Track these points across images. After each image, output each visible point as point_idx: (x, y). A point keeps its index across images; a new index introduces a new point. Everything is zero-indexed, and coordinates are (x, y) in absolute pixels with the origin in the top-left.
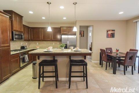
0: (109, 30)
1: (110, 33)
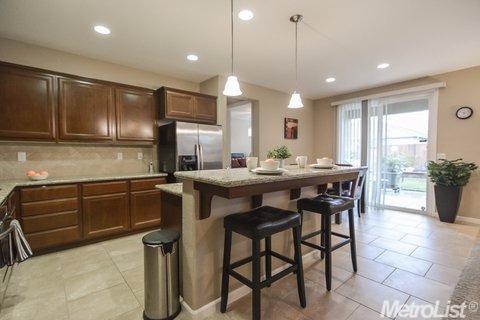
0: (289, 121)
1: (290, 125)
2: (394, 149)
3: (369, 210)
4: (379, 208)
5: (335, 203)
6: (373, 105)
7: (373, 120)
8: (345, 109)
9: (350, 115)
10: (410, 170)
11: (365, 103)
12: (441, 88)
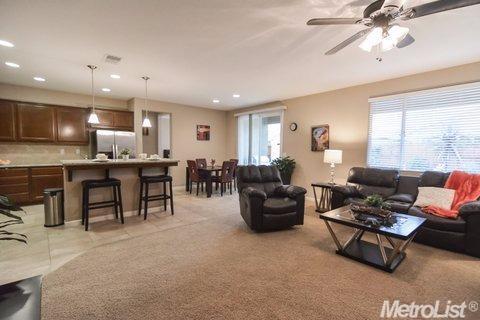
0: (201, 127)
1: (202, 130)
12: (285, 110)
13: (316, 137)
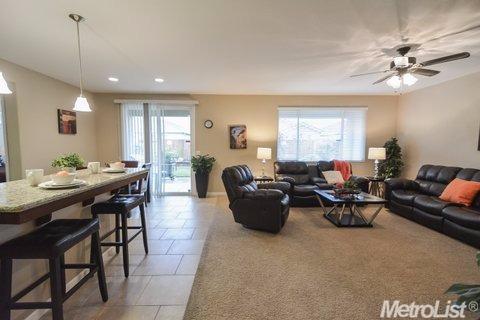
0: (64, 112)
1: (66, 118)
2: (169, 143)
3: (153, 199)
4: (161, 195)
5: (129, 201)
6: (152, 108)
7: (153, 120)
8: (128, 107)
9: (134, 113)
10: (181, 159)
11: (146, 106)
12: (196, 105)
13: (235, 136)
